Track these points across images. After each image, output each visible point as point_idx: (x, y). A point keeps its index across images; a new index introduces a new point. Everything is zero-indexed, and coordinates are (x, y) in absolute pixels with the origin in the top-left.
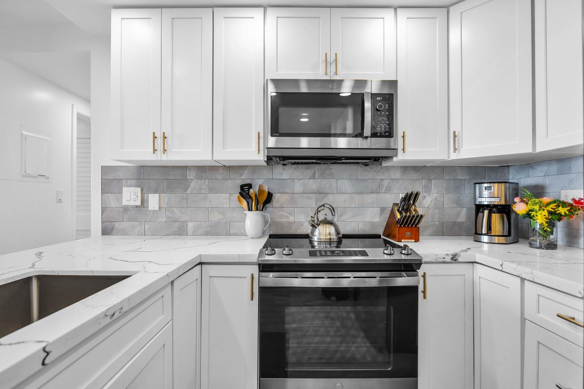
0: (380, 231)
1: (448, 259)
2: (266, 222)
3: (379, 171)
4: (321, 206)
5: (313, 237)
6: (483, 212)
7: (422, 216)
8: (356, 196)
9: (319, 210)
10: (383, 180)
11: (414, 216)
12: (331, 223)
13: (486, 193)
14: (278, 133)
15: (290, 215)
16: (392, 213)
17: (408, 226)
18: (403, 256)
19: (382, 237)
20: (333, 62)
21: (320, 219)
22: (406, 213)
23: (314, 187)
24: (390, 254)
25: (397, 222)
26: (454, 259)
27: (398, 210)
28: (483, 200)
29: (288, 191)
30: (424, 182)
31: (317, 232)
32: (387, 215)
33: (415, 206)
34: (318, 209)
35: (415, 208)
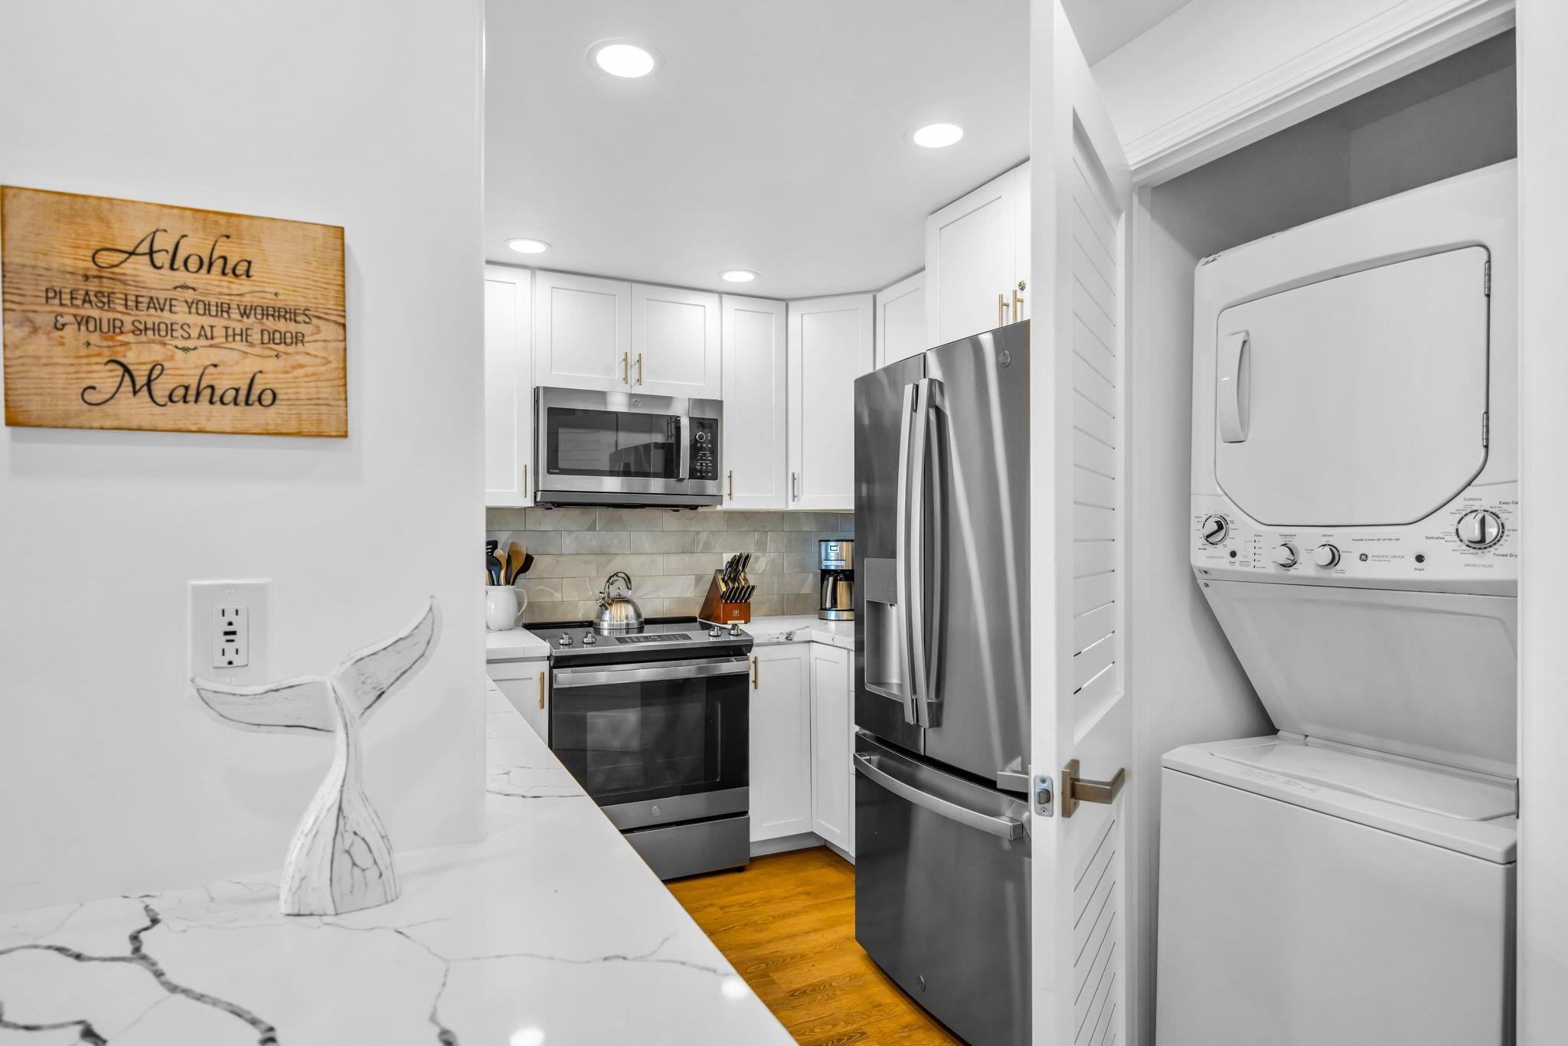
0: (695, 612)
1: (782, 639)
2: (520, 604)
3: (693, 518)
4: (613, 576)
5: (601, 623)
6: (828, 580)
7: (753, 587)
8: (659, 558)
9: (611, 581)
10: (699, 532)
11: (743, 587)
12: (627, 601)
13: (832, 555)
14: (558, 468)
15: (554, 590)
16: (714, 583)
17: (736, 602)
18: (732, 637)
19: (698, 620)
20: (635, 364)
21: (612, 595)
22: (734, 584)
23: (595, 543)
24: (718, 636)
25: (722, 596)
26: (789, 638)
27: (723, 579)
28: (829, 563)
29: (551, 551)
30: (757, 535)
31: (607, 616)
32: (706, 586)
33: (745, 572)
34: (608, 581)
35: (744, 577)
